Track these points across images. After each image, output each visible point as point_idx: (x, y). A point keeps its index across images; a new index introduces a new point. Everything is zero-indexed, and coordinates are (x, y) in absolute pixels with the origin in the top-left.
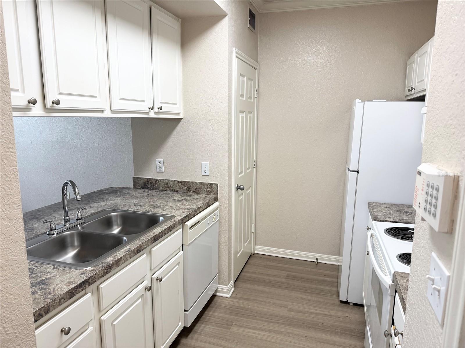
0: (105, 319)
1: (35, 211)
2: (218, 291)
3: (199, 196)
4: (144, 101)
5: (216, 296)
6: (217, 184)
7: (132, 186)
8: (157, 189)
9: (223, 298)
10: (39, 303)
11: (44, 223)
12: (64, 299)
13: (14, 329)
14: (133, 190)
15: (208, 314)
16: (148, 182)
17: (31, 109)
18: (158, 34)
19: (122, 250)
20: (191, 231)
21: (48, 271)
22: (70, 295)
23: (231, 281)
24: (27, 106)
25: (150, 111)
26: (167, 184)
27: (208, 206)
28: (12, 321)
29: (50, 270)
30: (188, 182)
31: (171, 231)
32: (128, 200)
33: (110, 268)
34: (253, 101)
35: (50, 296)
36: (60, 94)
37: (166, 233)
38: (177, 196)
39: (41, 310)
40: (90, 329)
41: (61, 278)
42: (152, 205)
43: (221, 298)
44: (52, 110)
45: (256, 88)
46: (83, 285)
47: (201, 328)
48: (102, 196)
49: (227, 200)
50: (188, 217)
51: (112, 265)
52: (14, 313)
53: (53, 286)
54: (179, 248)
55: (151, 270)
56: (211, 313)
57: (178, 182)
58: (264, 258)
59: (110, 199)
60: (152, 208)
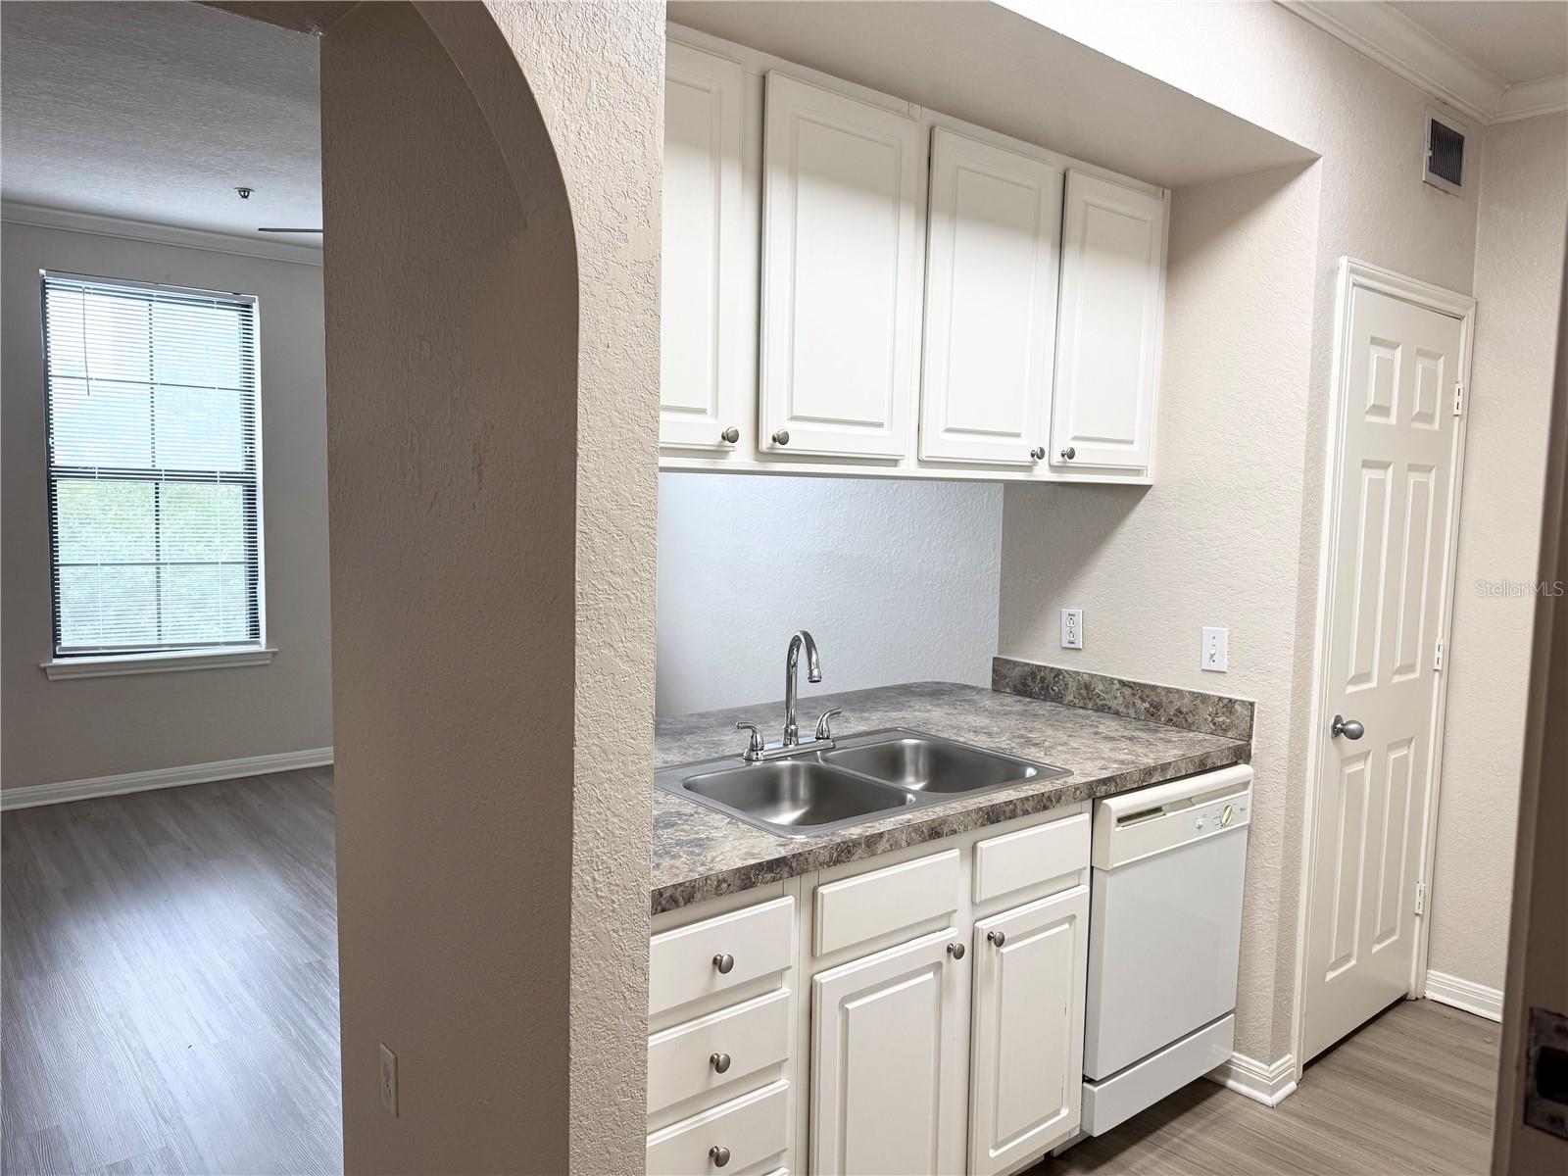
0: (823, 981)
1: (738, 710)
2: (1233, 1074)
3: (1184, 734)
4: (1018, 435)
5: (1226, 1090)
6: (1252, 704)
7: (988, 685)
8: (1058, 699)
9: (1247, 1101)
10: (677, 875)
11: (738, 727)
12: (729, 885)
13: (611, 892)
14: (991, 695)
15: (1181, 1132)
16: (1033, 675)
17: (727, 452)
18: (1083, 244)
19: (892, 819)
20: (1120, 828)
21: (716, 825)
22: (743, 880)
23: (1288, 1056)
24: (720, 445)
25: (1035, 463)
26: (1087, 687)
27: (1203, 768)
28: (610, 872)
29: (720, 824)
30: (1154, 688)
31: (1045, 808)
32: (962, 717)
33: (849, 852)
34: (1437, 428)
35: (701, 869)
36: (794, 418)
37: (1029, 809)
38: (1109, 726)
39: (676, 889)
40: (785, 991)
41: (736, 843)
42: (1022, 737)
43: (1240, 1098)
44: (772, 456)
45: (1457, 382)
46: (777, 868)
47: (1142, 1162)
48: (902, 699)
49: (1282, 762)
50: (1117, 786)
51: (856, 843)
52: (615, 856)
53: (714, 854)
54: (1079, 872)
55: (973, 903)
56: (1190, 1131)
57: (1123, 683)
58: (1461, 1023)
59: (917, 707)
60: (1018, 743)
